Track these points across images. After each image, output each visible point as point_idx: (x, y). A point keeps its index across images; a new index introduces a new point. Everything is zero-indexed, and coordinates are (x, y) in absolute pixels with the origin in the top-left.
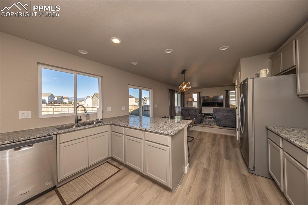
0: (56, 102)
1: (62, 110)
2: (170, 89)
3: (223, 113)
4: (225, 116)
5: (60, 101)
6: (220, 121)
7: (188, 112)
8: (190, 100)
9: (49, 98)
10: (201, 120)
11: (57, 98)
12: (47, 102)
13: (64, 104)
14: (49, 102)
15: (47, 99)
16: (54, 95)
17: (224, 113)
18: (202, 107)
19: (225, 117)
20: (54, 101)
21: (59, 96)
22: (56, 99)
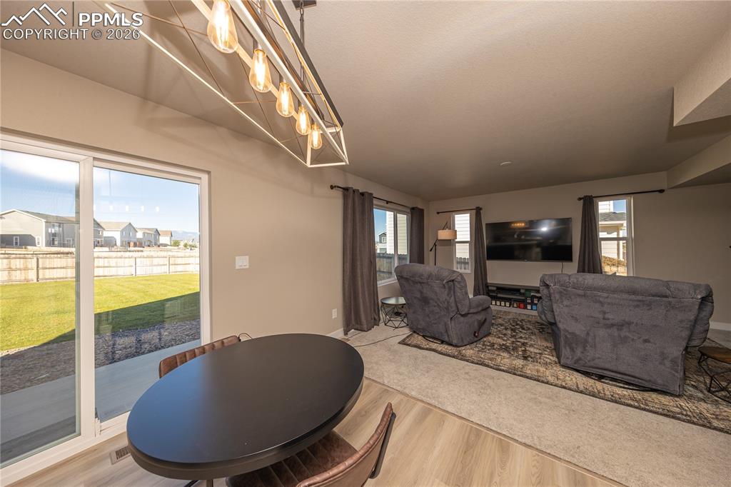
0: (139, 244)
1: (116, 263)
2: (346, 189)
3: (602, 304)
4: (612, 325)
5: (152, 240)
6: (584, 347)
7: (418, 286)
8: (444, 235)
9: (122, 232)
10: (482, 324)
11: (144, 233)
12: (119, 243)
13: (159, 246)
14: (122, 242)
15: (117, 236)
16: (135, 226)
17: (606, 308)
18: (487, 262)
19: (615, 332)
20: (136, 241)
21: (149, 229)
22: (139, 235)
